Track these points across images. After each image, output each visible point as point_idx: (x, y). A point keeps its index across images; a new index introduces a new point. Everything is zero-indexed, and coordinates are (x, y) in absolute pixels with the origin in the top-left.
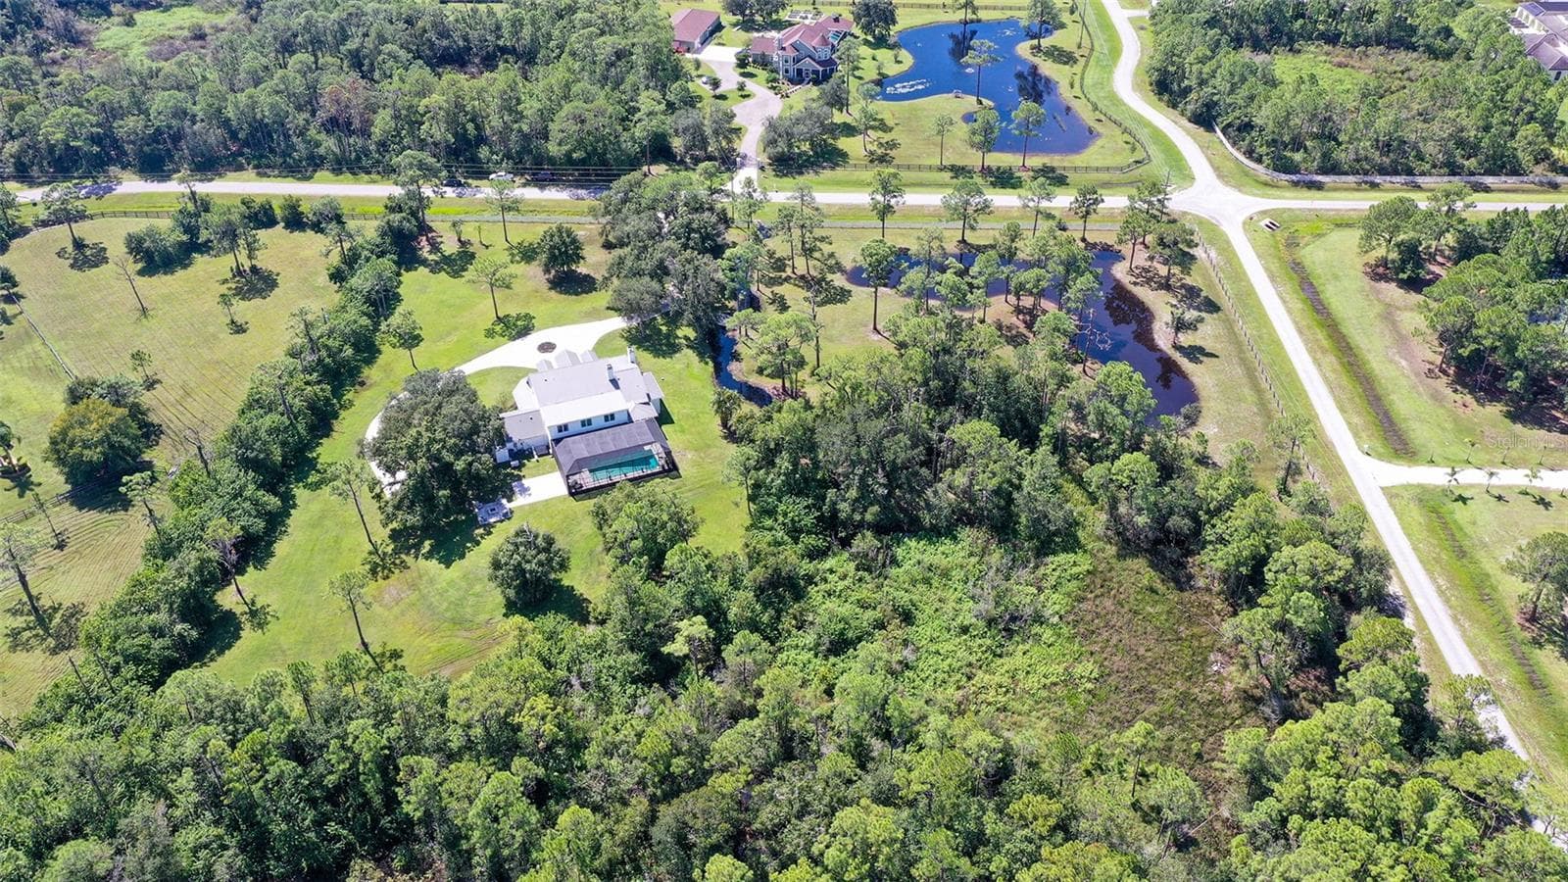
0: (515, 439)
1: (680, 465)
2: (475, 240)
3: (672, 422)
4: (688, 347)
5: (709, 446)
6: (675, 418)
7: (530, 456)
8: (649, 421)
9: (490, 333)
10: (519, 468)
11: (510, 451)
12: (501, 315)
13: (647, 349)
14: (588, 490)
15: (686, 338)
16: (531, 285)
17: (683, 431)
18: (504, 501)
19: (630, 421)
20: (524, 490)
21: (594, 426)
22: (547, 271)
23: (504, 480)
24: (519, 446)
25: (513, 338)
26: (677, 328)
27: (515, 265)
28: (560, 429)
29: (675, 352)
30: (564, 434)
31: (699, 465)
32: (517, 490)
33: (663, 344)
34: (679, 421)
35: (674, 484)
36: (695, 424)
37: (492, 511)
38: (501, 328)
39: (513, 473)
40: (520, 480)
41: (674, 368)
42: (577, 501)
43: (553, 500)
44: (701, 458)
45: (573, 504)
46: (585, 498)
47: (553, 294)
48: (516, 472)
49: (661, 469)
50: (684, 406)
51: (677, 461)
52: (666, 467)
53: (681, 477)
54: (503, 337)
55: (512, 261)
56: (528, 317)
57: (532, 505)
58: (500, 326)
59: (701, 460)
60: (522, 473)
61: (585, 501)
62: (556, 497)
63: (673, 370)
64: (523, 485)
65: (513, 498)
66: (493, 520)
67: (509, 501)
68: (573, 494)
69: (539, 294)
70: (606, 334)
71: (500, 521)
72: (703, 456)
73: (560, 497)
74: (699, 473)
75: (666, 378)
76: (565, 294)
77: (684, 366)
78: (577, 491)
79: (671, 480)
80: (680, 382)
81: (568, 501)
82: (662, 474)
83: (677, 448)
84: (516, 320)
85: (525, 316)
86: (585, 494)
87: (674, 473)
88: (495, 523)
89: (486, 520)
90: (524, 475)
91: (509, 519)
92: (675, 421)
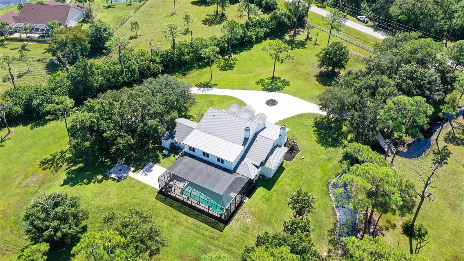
1: (233, 223)
2: (314, 39)
3: (269, 189)
5: (269, 223)
6: (274, 187)
7: (176, 153)
8: (240, 178)
9: (260, 82)
10: (164, 156)
11: (172, 144)
12: (276, 75)
13: (319, 134)
14: (170, 197)
16: (309, 70)
17: (267, 200)
18: (132, 169)
19: (233, 172)
20: (149, 170)
21: (208, 159)
23: (151, 157)
24: (178, 145)
25: (264, 90)
28: (190, 148)
29: (333, 146)
30: (191, 152)
31: (245, 232)
32: (146, 168)
33: (332, 137)
34: (275, 191)
35: (213, 232)
36: (282, 201)
37: (120, 170)
38: (268, 82)
39: (159, 157)
40: (155, 163)
41: (319, 155)
42: (155, 198)
43: (148, 188)
44: (254, 228)
45: (152, 199)
46: (161, 200)
47: (314, 79)
48: (161, 158)
49: (219, 216)
50: (289, 185)
51: (234, 219)
52: (223, 218)
53: (222, 232)
54: (263, 86)
55: (316, 56)
56: (287, 83)
57: (138, 182)
58: (268, 81)
59: (251, 229)
60: (162, 160)
61: (159, 202)
62: (151, 187)
63: (317, 156)
64: (152, 167)
65: (137, 171)
66: (113, 176)
67: (134, 171)
68: (160, 192)
69: (307, 76)
70: (309, 113)
71: (114, 179)
72: (257, 227)
73: (153, 188)
74: (237, 237)
75: (303, 157)
76: (319, 82)
77: (327, 158)
78: (164, 192)
79: (214, 229)
80: (310, 167)
81: (152, 194)
82: (215, 220)
83: (247, 209)
84: (279, 82)
85: (286, 82)
86: (164, 197)
87: (222, 225)
88: (111, 178)
89: (111, 173)
90: (161, 162)
91: (118, 181)
92: (272, 190)
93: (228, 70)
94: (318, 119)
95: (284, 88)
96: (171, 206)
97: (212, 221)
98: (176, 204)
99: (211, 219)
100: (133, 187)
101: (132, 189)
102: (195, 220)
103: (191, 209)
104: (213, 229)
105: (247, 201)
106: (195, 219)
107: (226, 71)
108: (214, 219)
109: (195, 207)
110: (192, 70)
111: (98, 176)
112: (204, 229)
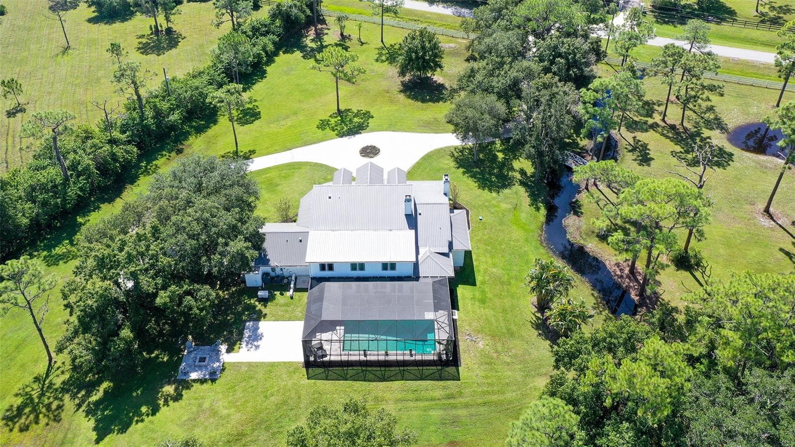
0: (273, 263)
1: (464, 357)
2: (355, 36)
3: (474, 284)
4: (522, 183)
5: (512, 334)
6: (479, 278)
7: (284, 288)
8: (438, 283)
9: (323, 125)
10: (265, 301)
11: (265, 275)
12: (342, 108)
13: (473, 176)
14: (331, 364)
15: (523, 172)
16: (385, 84)
17: (483, 301)
18: (223, 348)
19: (415, 277)
20: (256, 337)
21: (366, 273)
22: (402, 73)
23: (241, 314)
24: (278, 272)
25: (341, 135)
26: (515, 158)
27: (379, 64)
28: (323, 267)
29: (504, 186)
30: (327, 273)
31: (490, 364)
32: (247, 335)
33: (494, 174)
34: (483, 283)
35: (444, 388)
36: (503, 294)
37: (202, 360)
38: (336, 122)
39: (255, 307)
40: (258, 319)
41: (498, 206)
42: (308, 379)
43: (279, 367)
44: (497, 352)
45: (302, 382)
46: (320, 376)
47: (402, 97)
48: (259, 306)
49: (436, 358)
50: (494, 265)
51: (461, 351)
52: (444, 357)
53: (459, 380)
54: (334, 130)
55: (377, 60)
56: (367, 115)
57: (250, 365)
58: (336, 120)
59: (495, 355)
60: (265, 311)
61: (319, 383)
62: (284, 363)
63: (496, 208)
64: (257, 328)
65: (236, 347)
66: (194, 376)
67: (229, 351)
68: (308, 364)
69: (388, 95)
70: (436, 150)
71: (202, 381)
72: (500, 349)
73: (290, 364)
74: (486, 377)
75: (481, 218)
76: (412, 99)
77: (509, 206)
78: (315, 361)
79: (444, 382)
80: (499, 227)
81: (297, 374)
82: (435, 368)
83: (467, 328)
84: (354, 117)
85: (364, 114)
86: (323, 370)
87: (451, 370)
88: (194, 381)
89: (186, 374)
90: (266, 314)
91: (213, 380)
92: (478, 283)
93: (254, 121)
94: (456, 154)
95: (368, 123)
96: (346, 380)
97: (431, 371)
98: (351, 371)
99: (428, 368)
100: (251, 378)
101: (253, 382)
102: (403, 382)
103: (383, 369)
104: (441, 383)
105: (459, 316)
106: (403, 380)
107: (250, 123)
108: (432, 365)
109: (385, 361)
110: (186, 138)
111: (164, 389)
112: (427, 390)
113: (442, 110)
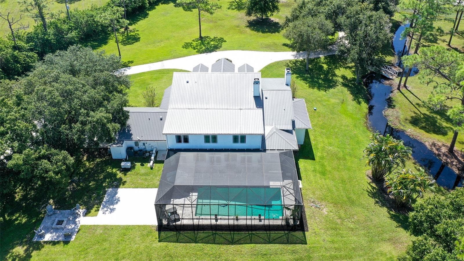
1: (311, 223)
3: (313, 159)
4: (344, 85)
5: (352, 203)
6: (317, 154)
7: (145, 160)
8: (284, 154)
9: (187, 46)
10: (126, 171)
11: (129, 149)
12: (203, 35)
15: (344, 77)
16: (236, 22)
17: (323, 173)
18: (81, 211)
19: (263, 149)
20: (113, 201)
21: (219, 145)
22: (249, 14)
25: (200, 52)
26: (336, 68)
27: (230, 10)
28: (179, 138)
29: (330, 87)
30: (183, 145)
31: (335, 229)
32: (105, 200)
33: (321, 79)
34: (322, 158)
35: (294, 252)
36: (340, 167)
37: (60, 222)
38: (196, 44)
39: (115, 175)
40: (117, 187)
41: (328, 101)
42: (160, 241)
43: (134, 230)
44: (340, 218)
45: (154, 245)
46: (172, 239)
47: (248, 30)
48: (120, 175)
49: (284, 223)
50: (330, 144)
51: (307, 217)
52: (291, 222)
53: (306, 244)
54: (194, 49)
55: (229, 8)
56: (222, 40)
57: (106, 228)
58: (197, 43)
59: (339, 221)
60: (124, 179)
61: (171, 245)
62: (139, 226)
63: (326, 102)
64: (116, 193)
65: (93, 211)
66: (48, 237)
67: (86, 214)
68: (161, 228)
69: (238, 28)
70: (276, 62)
71: (54, 243)
72: (343, 215)
73: (145, 227)
74: (333, 242)
75: (315, 109)
76: (255, 31)
77: (337, 101)
78: (168, 225)
79: (292, 245)
80: (331, 116)
81: (150, 237)
82: (283, 232)
83: (311, 196)
84: (211, 41)
85: (219, 40)
86: (175, 233)
87: (298, 234)
88: (46, 242)
89: (42, 236)
90: (125, 182)
91: (66, 242)
92: (317, 158)
93: (134, 42)
94: (291, 65)
95: (221, 45)
96: (196, 242)
97: (280, 235)
98: (201, 234)
99: (276, 232)
100: (105, 240)
101: (106, 245)
102: (252, 245)
103: (232, 232)
104: (290, 247)
105: (303, 185)
106: (251, 243)
107: (131, 44)
108: (281, 230)
109: (234, 226)
111: (14, 250)
112: (277, 254)
113: (279, 38)
